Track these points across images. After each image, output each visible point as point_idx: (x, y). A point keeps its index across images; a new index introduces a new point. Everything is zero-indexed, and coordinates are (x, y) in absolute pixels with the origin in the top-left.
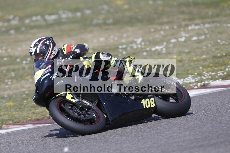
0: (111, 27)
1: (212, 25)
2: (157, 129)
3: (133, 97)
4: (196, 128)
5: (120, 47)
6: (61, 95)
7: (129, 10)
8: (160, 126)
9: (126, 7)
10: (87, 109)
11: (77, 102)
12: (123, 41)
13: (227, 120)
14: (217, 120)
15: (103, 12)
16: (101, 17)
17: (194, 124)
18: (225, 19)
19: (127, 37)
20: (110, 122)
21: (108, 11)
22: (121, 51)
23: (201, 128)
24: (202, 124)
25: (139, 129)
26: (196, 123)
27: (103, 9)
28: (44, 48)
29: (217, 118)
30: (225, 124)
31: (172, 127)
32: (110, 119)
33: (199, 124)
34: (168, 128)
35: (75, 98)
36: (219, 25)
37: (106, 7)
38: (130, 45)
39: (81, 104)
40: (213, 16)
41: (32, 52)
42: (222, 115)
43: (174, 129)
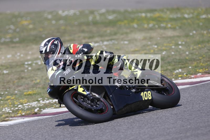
0: (17, 45)
1: (110, 42)
2: (60, 138)
3: (134, 90)
4: (96, 137)
5: (26, 63)
6: (73, 88)
7: (34, 29)
8: (63, 135)
9: (31, 26)
10: (97, 100)
11: (88, 95)
12: (29, 58)
13: (124, 129)
14: (115, 129)
15: (10, 31)
16: (8, 36)
17: (95, 133)
18: (122, 37)
19: (32, 54)
20: (116, 112)
21: (15, 31)
22: (26, 66)
23: (101, 136)
24: (102, 133)
25: (44, 138)
26: (96, 132)
27: (10, 29)
28: (54, 47)
29: (115, 127)
30: (123, 132)
31: (74, 136)
32: (116, 110)
33: (99, 133)
34: (70, 137)
35: (85, 91)
36: (116, 42)
37: (12, 27)
38: (35, 62)
39: (91, 96)
40: (111, 34)
41: (42, 51)
42: (120, 125)
43: (76, 138)
